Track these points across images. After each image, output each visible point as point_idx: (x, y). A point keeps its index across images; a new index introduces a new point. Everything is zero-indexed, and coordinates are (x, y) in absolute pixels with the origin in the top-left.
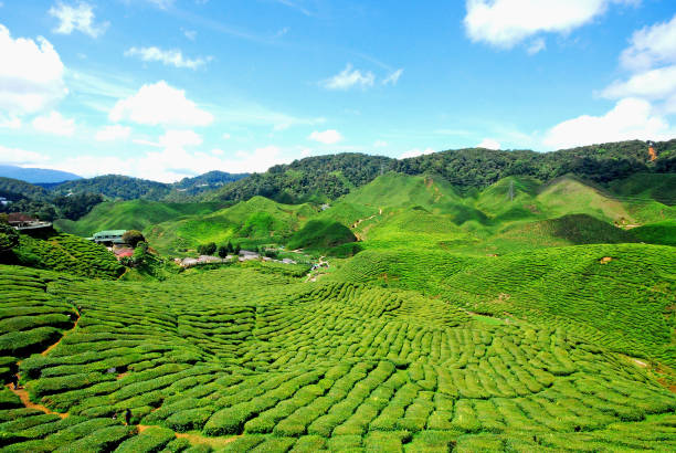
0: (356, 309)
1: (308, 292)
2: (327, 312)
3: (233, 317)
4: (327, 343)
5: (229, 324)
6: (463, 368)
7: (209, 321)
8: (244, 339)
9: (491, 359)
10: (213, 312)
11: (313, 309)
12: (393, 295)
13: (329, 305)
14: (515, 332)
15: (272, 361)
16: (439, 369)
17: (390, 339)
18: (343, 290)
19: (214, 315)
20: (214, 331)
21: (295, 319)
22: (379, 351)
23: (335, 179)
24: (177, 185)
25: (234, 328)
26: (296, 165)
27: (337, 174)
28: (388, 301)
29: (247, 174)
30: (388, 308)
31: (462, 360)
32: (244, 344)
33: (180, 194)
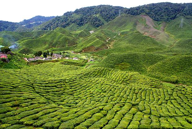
0: (110, 81)
1: (87, 73)
2: (97, 82)
3: (56, 85)
4: (99, 96)
5: (54, 88)
6: (160, 105)
7: (46, 86)
8: (62, 94)
9: (172, 101)
10: (47, 82)
11: (90, 81)
12: (127, 74)
13: (98, 79)
14: (183, 89)
15: (76, 103)
16: (151, 105)
17: (127, 93)
18: (104, 72)
19: (47, 84)
20: (49, 91)
21: (83, 85)
22: (123, 99)
23: (96, 18)
24: (21, 23)
25: (57, 89)
26: (77, 11)
27: (98, 15)
28: (125, 77)
29: (53, 17)
30: (125, 80)
31: (160, 102)
32: (62, 96)
33: (23, 28)
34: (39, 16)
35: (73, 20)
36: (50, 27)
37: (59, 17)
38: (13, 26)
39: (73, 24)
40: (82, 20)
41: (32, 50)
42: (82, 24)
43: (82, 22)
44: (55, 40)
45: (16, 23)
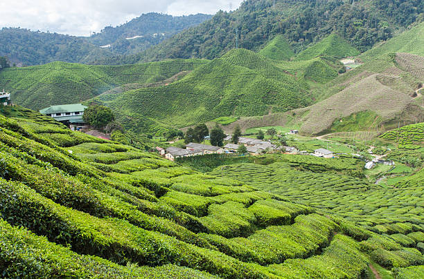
23: (363, 15)
24: (97, 40)
33: (104, 53)
34: (153, 16)
35: (278, 25)
36: (197, 51)
37: (227, 16)
38: (72, 49)
39: (278, 37)
40: (307, 22)
41: (154, 123)
42: (310, 38)
43: (311, 30)
44: (228, 93)
45: (80, 40)
